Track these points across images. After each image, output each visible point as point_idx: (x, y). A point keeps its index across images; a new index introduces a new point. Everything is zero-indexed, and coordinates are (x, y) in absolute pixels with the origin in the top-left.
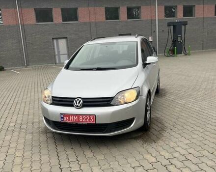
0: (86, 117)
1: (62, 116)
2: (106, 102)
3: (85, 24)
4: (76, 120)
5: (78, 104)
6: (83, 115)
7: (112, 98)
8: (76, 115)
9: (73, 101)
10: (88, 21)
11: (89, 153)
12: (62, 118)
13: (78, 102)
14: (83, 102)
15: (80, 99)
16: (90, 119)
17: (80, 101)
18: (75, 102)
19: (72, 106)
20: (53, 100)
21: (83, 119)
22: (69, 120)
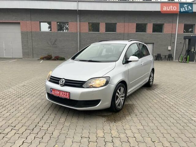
0: (64, 93)
1: (51, 90)
2: (79, 84)
3: (120, 34)
4: (58, 94)
5: (61, 83)
6: (62, 91)
7: (84, 82)
8: (59, 91)
9: (59, 81)
10: (122, 32)
11: (63, 120)
12: (51, 91)
13: (62, 82)
14: (65, 82)
15: (63, 80)
16: (66, 95)
17: (63, 81)
18: (60, 81)
19: (58, 83)
20: (51, 78)
21: (62, 94)
22: (55, 94)
